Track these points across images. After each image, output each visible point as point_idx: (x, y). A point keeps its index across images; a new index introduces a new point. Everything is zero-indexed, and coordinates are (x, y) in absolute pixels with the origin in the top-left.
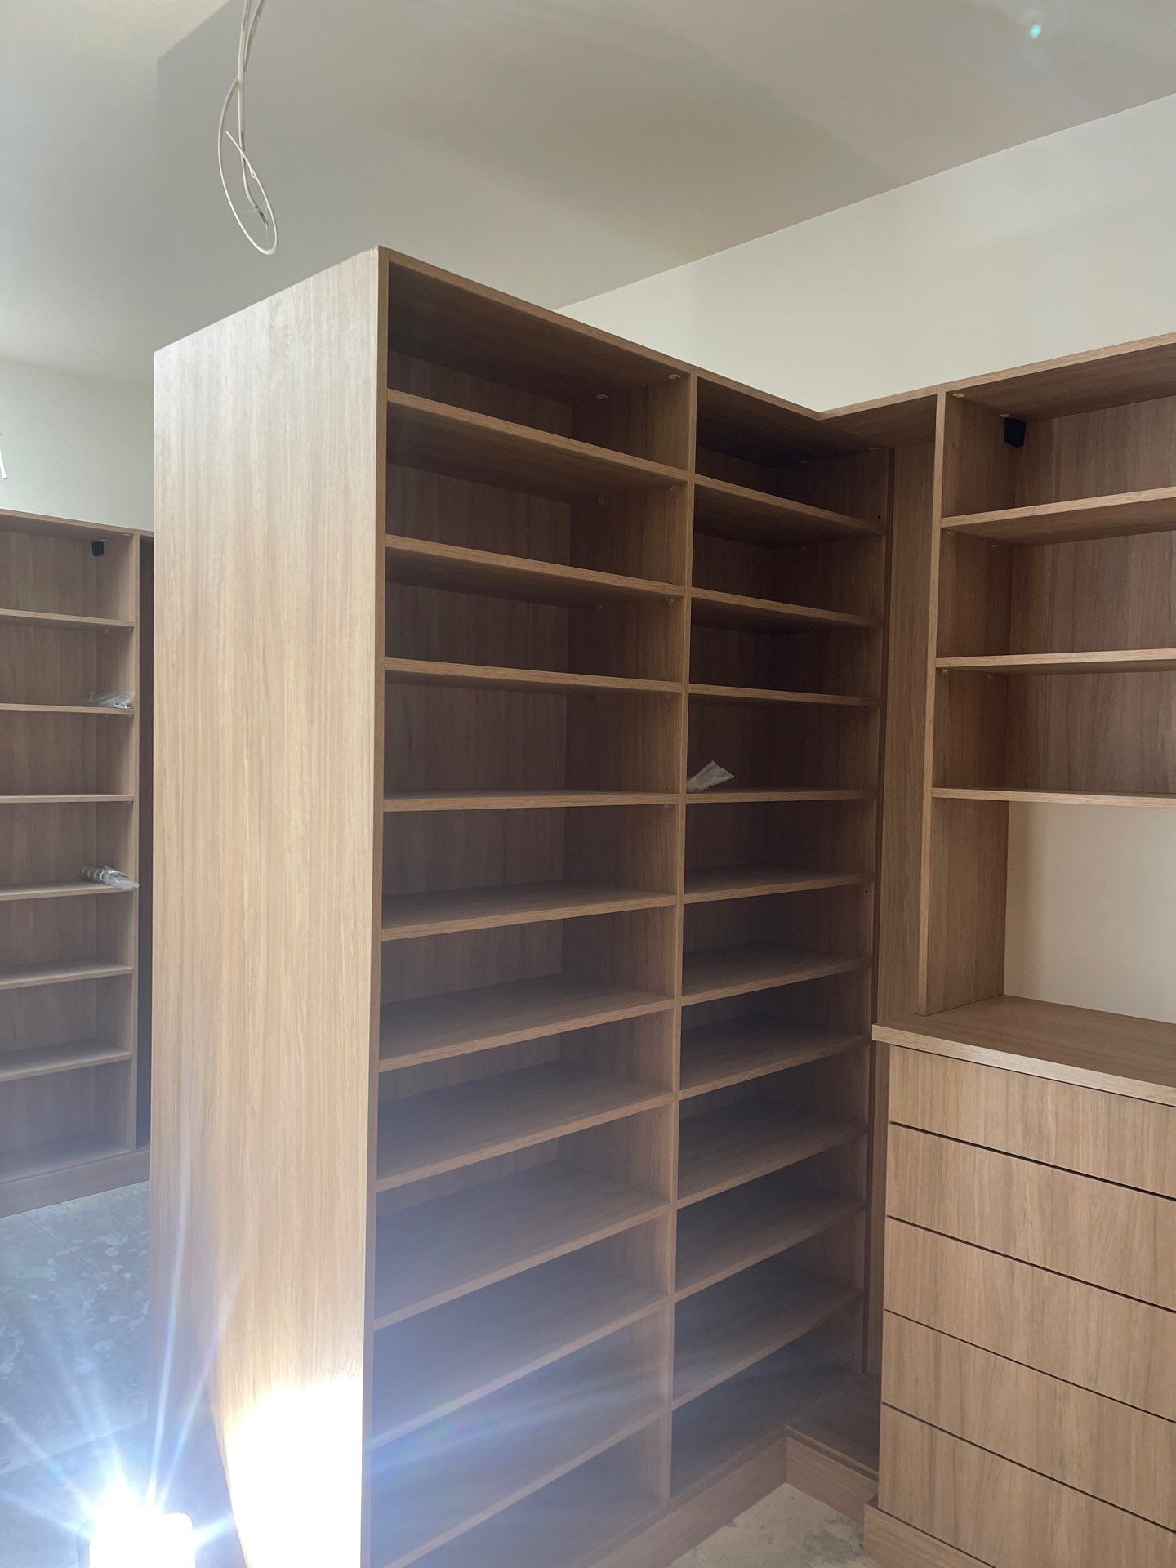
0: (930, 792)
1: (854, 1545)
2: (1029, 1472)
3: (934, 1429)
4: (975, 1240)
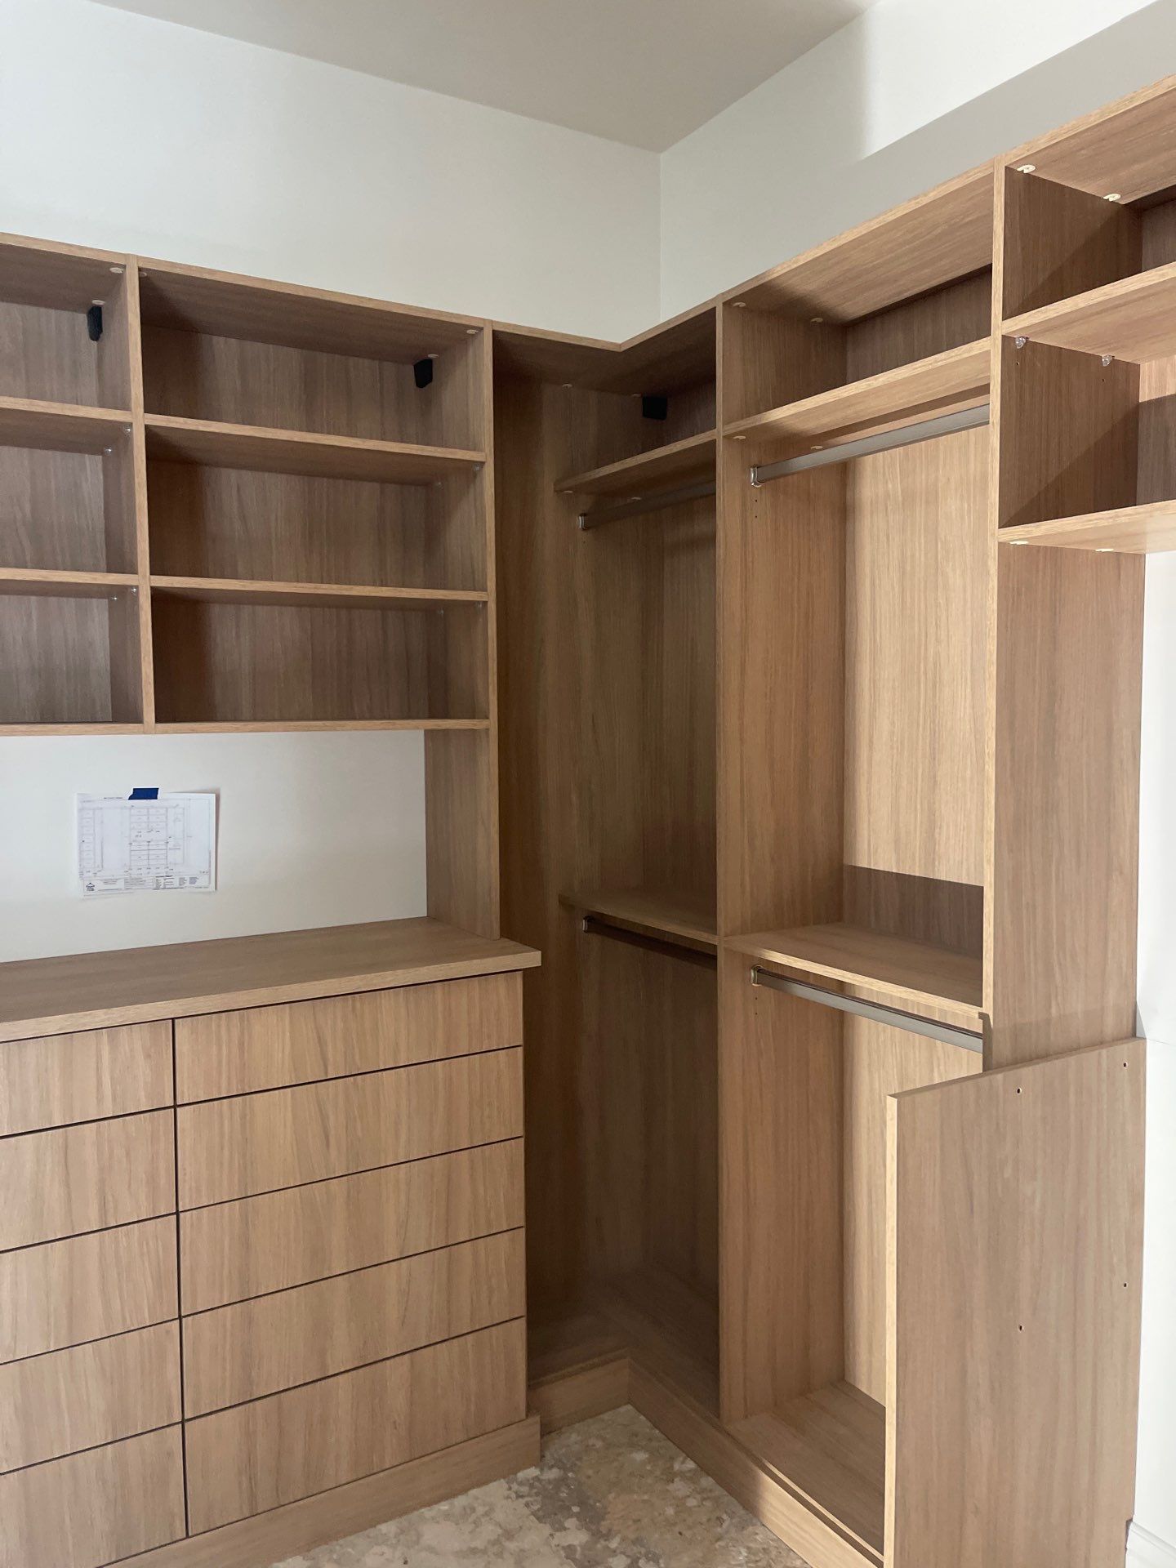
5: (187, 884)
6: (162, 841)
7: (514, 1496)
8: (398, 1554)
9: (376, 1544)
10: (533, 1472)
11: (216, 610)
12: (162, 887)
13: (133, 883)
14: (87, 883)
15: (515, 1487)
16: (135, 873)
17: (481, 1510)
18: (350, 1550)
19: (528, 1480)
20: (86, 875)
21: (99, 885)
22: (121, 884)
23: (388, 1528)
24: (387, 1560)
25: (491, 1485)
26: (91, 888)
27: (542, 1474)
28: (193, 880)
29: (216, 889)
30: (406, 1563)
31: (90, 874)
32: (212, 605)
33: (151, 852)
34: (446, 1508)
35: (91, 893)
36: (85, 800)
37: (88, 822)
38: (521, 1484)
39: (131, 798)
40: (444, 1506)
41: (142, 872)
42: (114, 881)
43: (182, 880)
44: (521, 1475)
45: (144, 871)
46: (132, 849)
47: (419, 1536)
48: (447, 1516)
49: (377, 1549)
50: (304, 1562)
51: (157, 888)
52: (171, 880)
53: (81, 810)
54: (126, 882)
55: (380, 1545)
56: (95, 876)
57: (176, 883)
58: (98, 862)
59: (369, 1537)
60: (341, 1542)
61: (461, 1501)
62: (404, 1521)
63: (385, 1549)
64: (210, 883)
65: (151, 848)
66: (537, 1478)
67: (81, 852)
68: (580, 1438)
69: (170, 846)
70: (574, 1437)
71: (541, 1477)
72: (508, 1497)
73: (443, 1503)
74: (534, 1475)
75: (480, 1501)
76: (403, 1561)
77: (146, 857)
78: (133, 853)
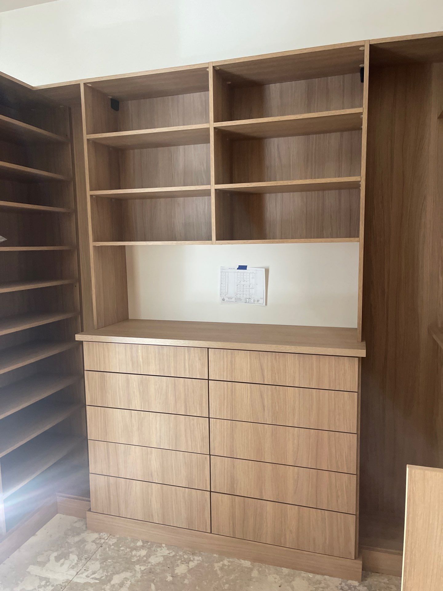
0: (92, 244)
1: (84, 528)
2: (142, 482)
3: (109, 477)
4: (118, 406)
5: (256, 302)
6: (248, 285)
7: (340, 588)
8: (280, 582)
9: (276, 574)
10: (356, 583)
11: (267, 196)
12: (248, 302)
13: (238, 300)
14: (222, 298)
15: (343, 584)
16: (238, 296)
17: (323, 585)
18: (267, 570)
19: (351, 586)
20: (222, 295)
21: (226, 299)
22: (233, 300)
23: (285, 571)
24: (275, 582)
25: (336, 578)
26: (223, 300)
27: (359, 586)
28: (258, 301)
29: (266, 304)
30: (280, 586)
31: (224, 295)
32: (266, 194)
33: (244, 289)
34: (311, 576)
35: (224, 302)
36: (222, 269)
37: (223, 277)
38: (346, 585)
39: (238, 269)
40: (311, 575)
41: (240, 296)
42: (231, 298)
43: (254, 301)
44: (350, 582)
45: (242, 296)
46: (238, 287)
47: (293, 580)
48: (309, 579)
49: (275, 576)
50: (250, 565)
51: (246, 303)
52: (250, 300)
53: (221, 272)
54: (235, 299)
55: (277, 575)
56: (225, 296)
57: (252, 301)
58: (226, 291)
59: (276, 570)
60: (267, 566)
61: (319, 577)
62: (292, 571)
63: (278, 577)
64: (263, 303)
65: (244, 287)
66: (355, 587)
67: (221, 287)
68: (388, 582)
69: (251, 287)
70: (386, 580)
71: (357, 587)
72: (337, 587)
73: (312, 574)
74: (355, 585)
75: (325, 581)
76: (279, 585)
77: (242, 291)
78: (238, 289)
